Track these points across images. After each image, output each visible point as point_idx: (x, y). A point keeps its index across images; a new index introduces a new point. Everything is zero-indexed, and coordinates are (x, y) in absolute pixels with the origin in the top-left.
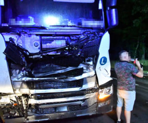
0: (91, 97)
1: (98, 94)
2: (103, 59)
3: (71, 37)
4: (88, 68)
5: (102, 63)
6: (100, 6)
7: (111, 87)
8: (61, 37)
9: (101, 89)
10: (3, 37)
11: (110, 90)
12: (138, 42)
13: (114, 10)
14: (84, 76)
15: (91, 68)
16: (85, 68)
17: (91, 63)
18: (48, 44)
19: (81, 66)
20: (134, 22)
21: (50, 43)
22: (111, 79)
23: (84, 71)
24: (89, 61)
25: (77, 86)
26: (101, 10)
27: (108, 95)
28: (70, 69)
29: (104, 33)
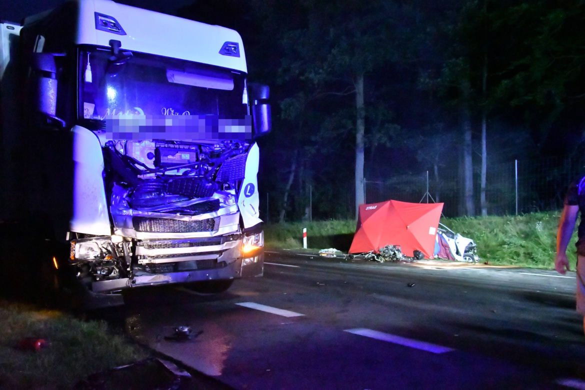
0: (232, 247)
1: (242, 244)
2: (249, 187)
3: (202, 148)
4: (226, 200)
5: (248, 194)
6: (245, 100)
7: (261, 234)
8: (186, 147)
9: (248, 235)
10: (98, 138)
11: (258, 241)
12: (293, 167)
13: (265, 106)
14: (221, 212)
15: (232, 201)
16: (221, 200)
17: (233, 192)
18: (170, 157)
19: (216, 196)
20: (282, 106)
21: (173, 155)
22: (260, 221)
23: (221, 205)
24: (229, 188)
25: (205, 230)
26: (246, 105)
27: (256, 248)
28: (195, 201)
29: (251, 144)
